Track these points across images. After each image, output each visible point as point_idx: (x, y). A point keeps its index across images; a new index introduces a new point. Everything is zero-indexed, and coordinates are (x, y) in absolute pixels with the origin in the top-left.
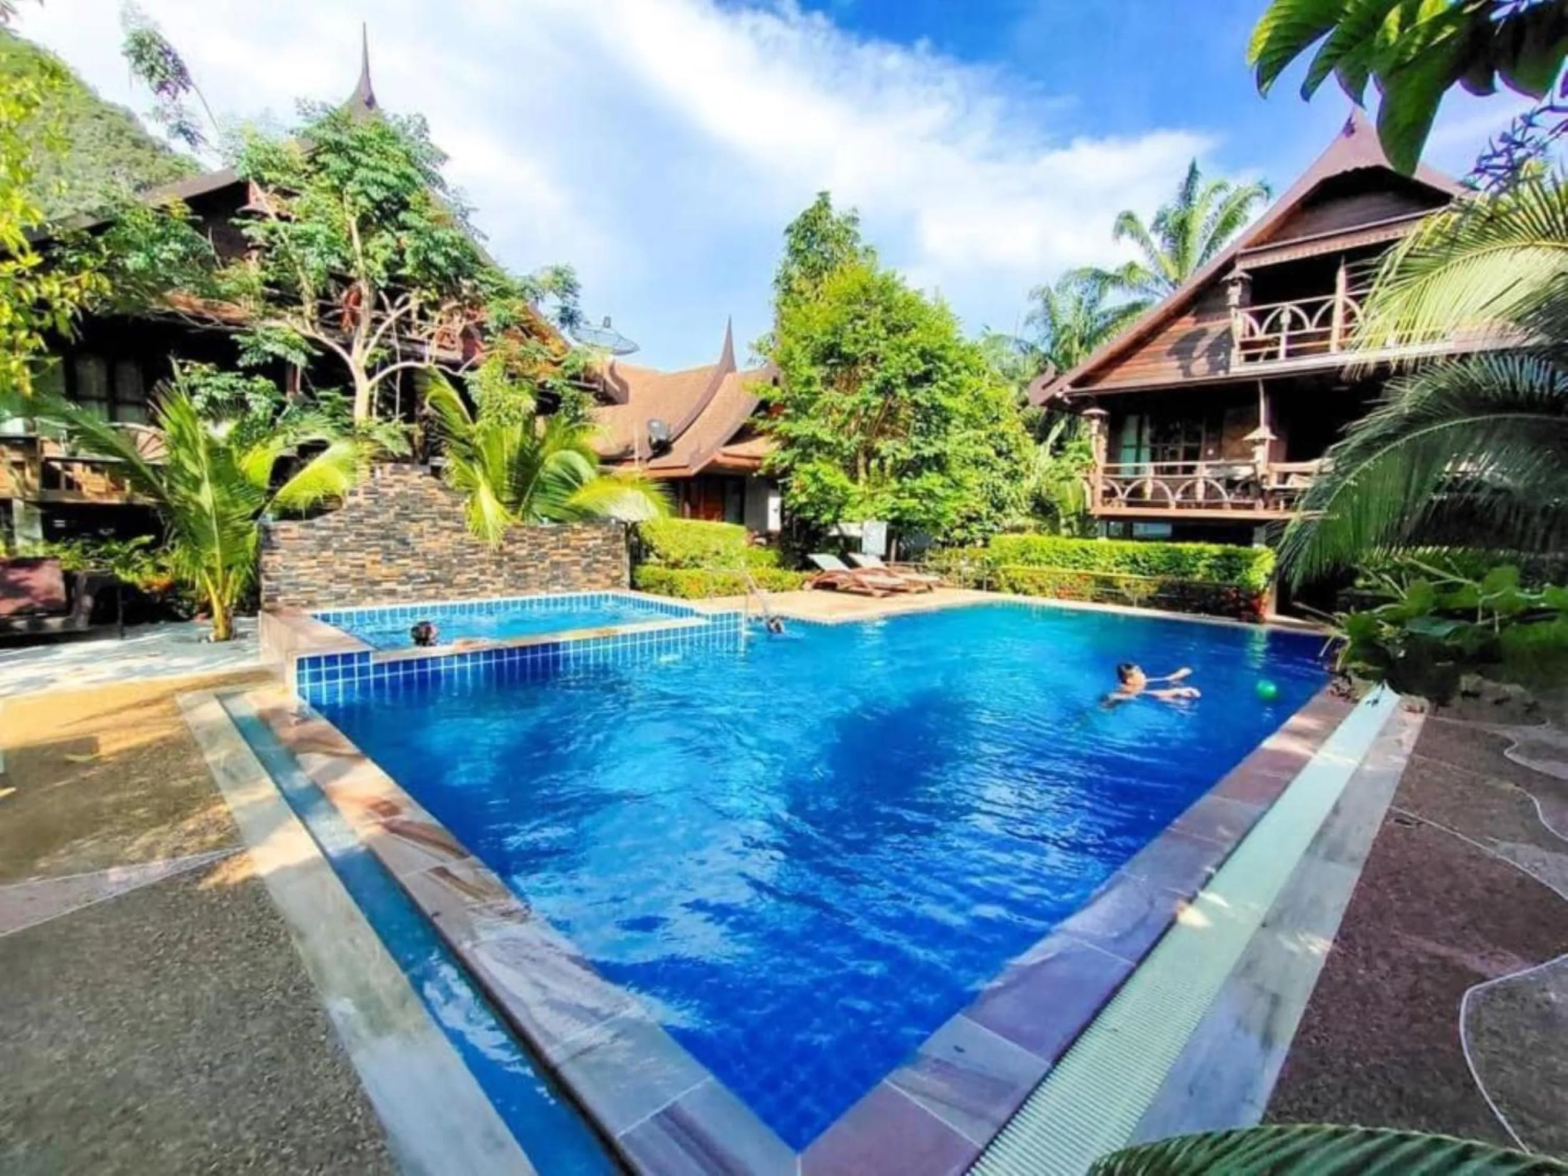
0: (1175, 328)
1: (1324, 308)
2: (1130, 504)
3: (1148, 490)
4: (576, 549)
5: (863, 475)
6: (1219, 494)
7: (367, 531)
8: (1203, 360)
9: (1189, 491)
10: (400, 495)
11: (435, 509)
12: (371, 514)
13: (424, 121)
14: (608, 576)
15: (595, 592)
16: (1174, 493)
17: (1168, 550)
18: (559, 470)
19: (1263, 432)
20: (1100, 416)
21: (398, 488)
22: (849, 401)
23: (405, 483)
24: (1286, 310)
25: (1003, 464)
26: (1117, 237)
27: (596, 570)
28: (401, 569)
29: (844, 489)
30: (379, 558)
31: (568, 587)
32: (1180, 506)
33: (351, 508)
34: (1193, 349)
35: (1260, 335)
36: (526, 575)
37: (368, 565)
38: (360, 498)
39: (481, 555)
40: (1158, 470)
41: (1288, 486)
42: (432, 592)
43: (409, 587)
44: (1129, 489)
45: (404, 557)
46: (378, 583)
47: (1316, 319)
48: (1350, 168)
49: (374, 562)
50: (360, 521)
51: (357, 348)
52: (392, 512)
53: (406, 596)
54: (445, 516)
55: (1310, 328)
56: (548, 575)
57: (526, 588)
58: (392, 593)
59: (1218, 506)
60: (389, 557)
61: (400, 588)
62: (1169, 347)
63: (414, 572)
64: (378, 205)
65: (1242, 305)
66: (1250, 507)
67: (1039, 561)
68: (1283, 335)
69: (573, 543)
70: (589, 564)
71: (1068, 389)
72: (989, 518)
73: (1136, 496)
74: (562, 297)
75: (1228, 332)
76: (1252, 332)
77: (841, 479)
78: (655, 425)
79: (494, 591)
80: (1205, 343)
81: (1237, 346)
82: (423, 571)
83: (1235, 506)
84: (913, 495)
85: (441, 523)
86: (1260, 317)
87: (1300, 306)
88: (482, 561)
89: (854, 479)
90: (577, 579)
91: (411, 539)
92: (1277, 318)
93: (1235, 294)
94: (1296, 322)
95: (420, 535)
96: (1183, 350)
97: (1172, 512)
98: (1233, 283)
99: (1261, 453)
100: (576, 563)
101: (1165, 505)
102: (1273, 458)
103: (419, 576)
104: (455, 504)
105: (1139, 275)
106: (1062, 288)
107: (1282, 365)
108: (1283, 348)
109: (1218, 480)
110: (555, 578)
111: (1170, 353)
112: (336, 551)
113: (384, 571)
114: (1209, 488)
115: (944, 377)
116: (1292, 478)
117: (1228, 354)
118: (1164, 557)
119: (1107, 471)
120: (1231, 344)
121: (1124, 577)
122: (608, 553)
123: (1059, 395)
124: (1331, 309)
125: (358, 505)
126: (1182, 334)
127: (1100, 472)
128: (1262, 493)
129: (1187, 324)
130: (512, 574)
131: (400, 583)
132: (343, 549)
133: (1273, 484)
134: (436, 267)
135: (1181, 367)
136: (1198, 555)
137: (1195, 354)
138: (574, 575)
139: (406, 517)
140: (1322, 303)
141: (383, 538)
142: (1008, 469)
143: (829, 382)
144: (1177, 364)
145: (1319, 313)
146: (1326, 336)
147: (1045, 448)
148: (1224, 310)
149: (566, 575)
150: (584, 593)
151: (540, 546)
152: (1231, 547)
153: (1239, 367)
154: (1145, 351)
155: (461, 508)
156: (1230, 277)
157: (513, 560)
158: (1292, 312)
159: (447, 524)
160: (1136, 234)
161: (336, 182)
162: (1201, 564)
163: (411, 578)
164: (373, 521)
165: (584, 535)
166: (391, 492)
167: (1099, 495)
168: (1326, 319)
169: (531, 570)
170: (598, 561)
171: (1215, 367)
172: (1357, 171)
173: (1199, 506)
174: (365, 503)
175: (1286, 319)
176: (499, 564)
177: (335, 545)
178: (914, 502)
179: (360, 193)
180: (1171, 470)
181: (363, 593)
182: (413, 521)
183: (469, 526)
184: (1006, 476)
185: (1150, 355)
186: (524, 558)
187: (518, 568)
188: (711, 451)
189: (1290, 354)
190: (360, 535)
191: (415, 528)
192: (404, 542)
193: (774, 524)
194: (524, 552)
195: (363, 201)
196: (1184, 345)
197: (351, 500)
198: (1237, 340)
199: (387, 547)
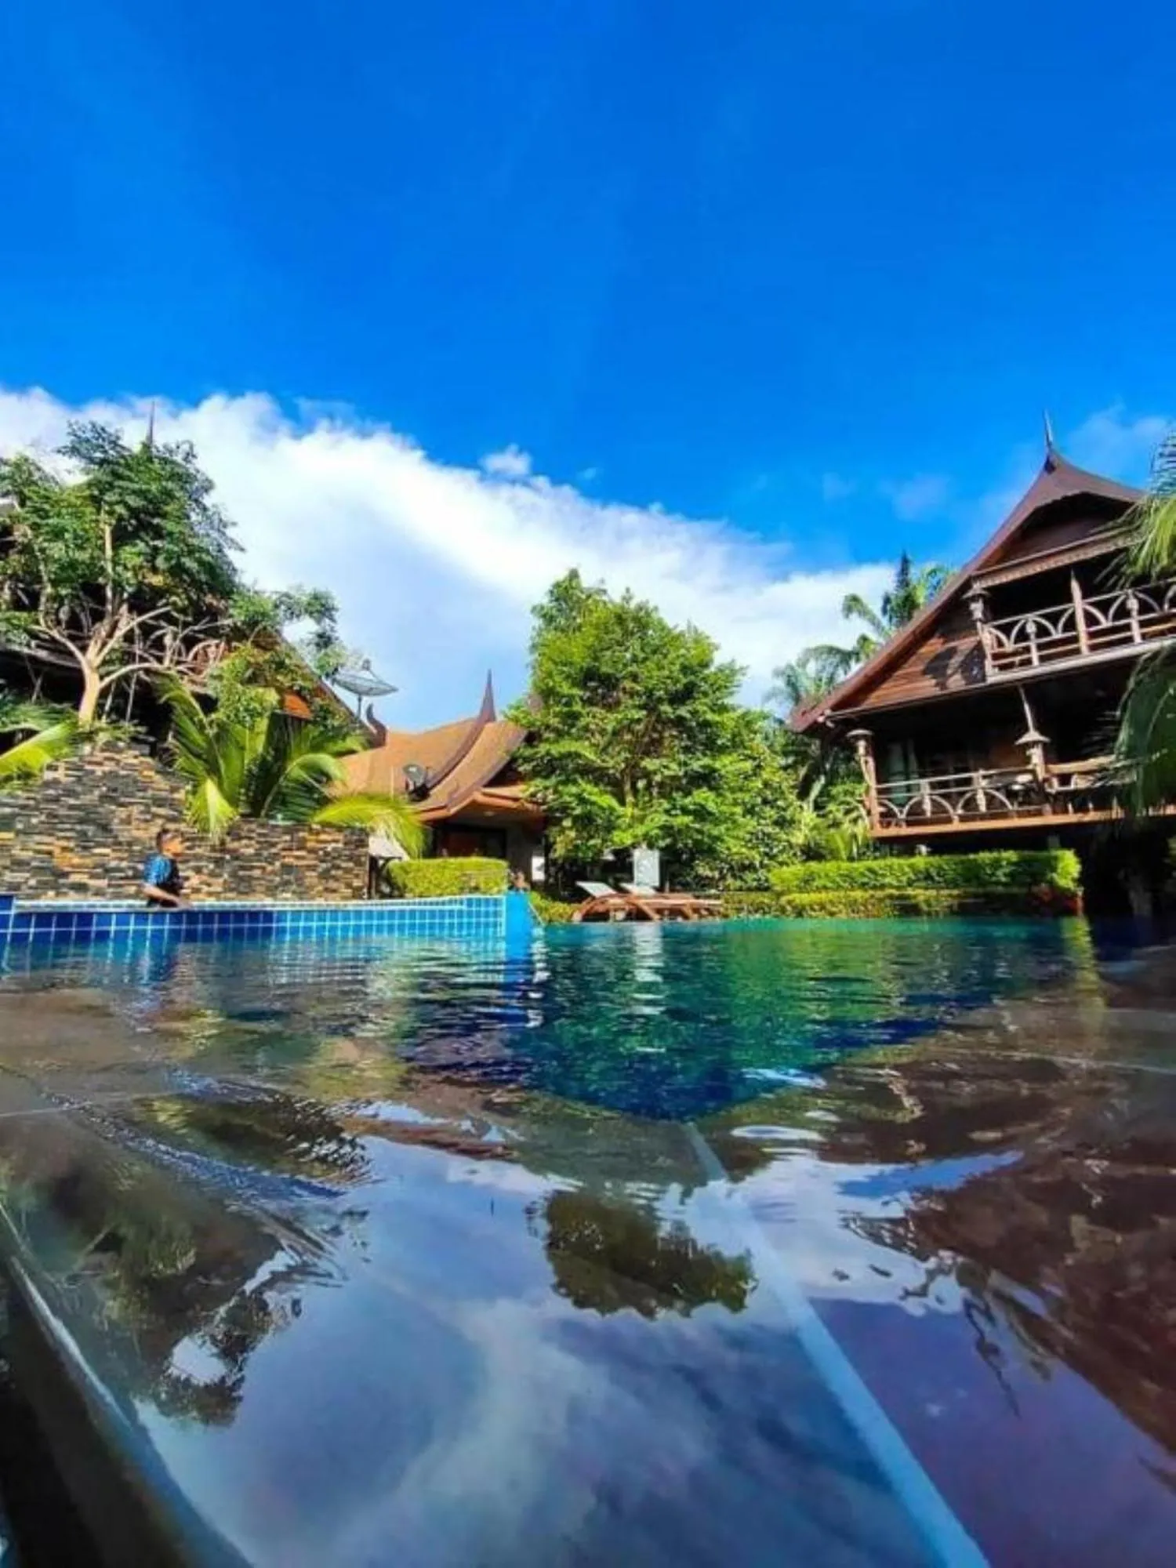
0: (923, 650)
1: (1066, 615)
2: (909, 824)
3: (927, 806)
4: (312, 851)
5: (630, 799)
6: (1003, 804)
7: (63, 812)
8: (958, 676)
9: (970, 804)
10: (111, 775)
11: (150, 793)
12: (70, 793)
13: (191, 447)
14: (349, 886)
15: (333, 902)
16: (954, 807)
17: (962, 862)
18: (303, 775)
19: (1033, 735)
20: (864, 737)
21: (108, 767)
22: (611, 720)
23: (118, 762)
24: (1030, 621)
25: (769, 812)
26: (847, 616)
27: (336, 879)
28: (97, 859)
29: (612, 810)
30: (72, 844)
31: (300, 895)
32: (963, 819)
33: (47, 784)
34: (946, 667)
35: (1009, 646)
36: (251, 878)
37: (57, 851)
38: (60, 774)
39: (198, 850)
40: (933, 786)
41: (1072, 787)
42: (132, 889)
43: (103, 883)
44: (906, 809)
45: (104, 845)
46: (65, 875)
47: (1060, 625)
48: (1058, 497)
49: (64, 849)
50: (56, 800)
51: (93, 648)
52: (97, 793)
53: (99, 893)
54: (160, 802)
55: (1057, 634)
56: (278, 879)
57: (249, 891)
58: (81, 888)
59: (1005, 816)
60: (85, 844)
61: (92, 883)
62: (921, 667)
63: (113, 864)
64: (134, 512)
65: (984, 622)
66: (1039, 813)
67: (825, 888)
68: (1033, 644)
69: (310, 845)
70: (327, 871)
71: (828, 712)
72: (762, 865)
73: (916, 816)
74: (319, 622)
75: (979, 647)
76: (1000, 644)
77: (608, 801)
78: (413, 770)
79: (210, 894)
80: (956, 661)
81: (989, 657)
82: (124, 864)
83: (1020, 815)
84: (685, 811)
85: (154, 809)
86: (1006, 629)
87: (1043, 616)
88: (198, 858)
89: (622, 803)
90: (311, 887)
91: (115, 825)
92: (1023, 628)
93: (977, 609)
94: (1042, 631)
95: (127, 821)
96: (937, 668)
97: (956, 826)
98: (974, 599)
99: (1036, 756)
100: (310, 868)
101: (949, 820)
102: (1048, 760)
103: (118, 869)
104: (174, 790)
105: (872, 647)
106: (803, 664)
107: (1037, 669)
108: (1035, 655)
109: (998, 789)
110: (287, 883)
111: (924, 672)
112: (18, 833)
113: (76, 861)
114: (991, 799)
115: (705, 694)
116: (1074, 779)
117: (982, 668)
118: (960, 869)
119: (880, 792)
120: (983, 657)
121: (920, 894)
122: (350, 858)
123: (821, 719)
124: (1072, 617)
125: (55, 783)
126: (932, 655)
127: (873, 793)
128: (1047, 797)
129: (934, 646)
130: (234, 875)
131: (93, 876)
132: (27, 832)
133: (1055, 787)
134: (187, 571)
135: (937, 685)
136: (996, 864)
137: (949, 672)
138: (307, 881)
139: (113, 800)
140: (1065, 610)
141: (81, 822)
142: (775, 817)
143: (589, 702)
144: (934, 682)
145: (1063, 620)
146: (1075, 639)
147: (808, 806)
148: (971, 628)
149: (300, 881)
150: (320, 902)
151: (273, 845)
152: (1027, 853)
153: (994, 676)
154: (900, 672)
155: (180, 795)
156: (970, 594)
157: (237, 858)
158: (1035, 622)
159: (162, 811)
160: (864, 612)
161: (96, 493)
162: (1000, 873)
163: (107, 871)
164: (72, 801)
165: (323, 837)
166: (99, 771)
167: (876, 818)
168: (1071, 624)
169: (257, 873)
170: (338, 868)
171: (970, 680)
172: (1066, 499)
173: (983, 817)
174: (64, 779)
175: (1031, 629)
176: (218, 862)
177: (20, 826)
178: (687, 819)
179: (118, 503)
180: (944, 785)
181: (43, 887)
182: (122, 805)
183: (188, 815)
184: (776, 823)
185: (904, 677)
186: (249, 858)
187: (242, 868)
188: (469, 792)
189: (1043, 659)
190: (52, 815)
191: (122, 813)
192: (105, 828)
193: (538, 875)
194: (251, 851)
195: (120, 509)
196: (935, 664)
197: (49, 775)
198: (988, 652)
199: (84, 833)
